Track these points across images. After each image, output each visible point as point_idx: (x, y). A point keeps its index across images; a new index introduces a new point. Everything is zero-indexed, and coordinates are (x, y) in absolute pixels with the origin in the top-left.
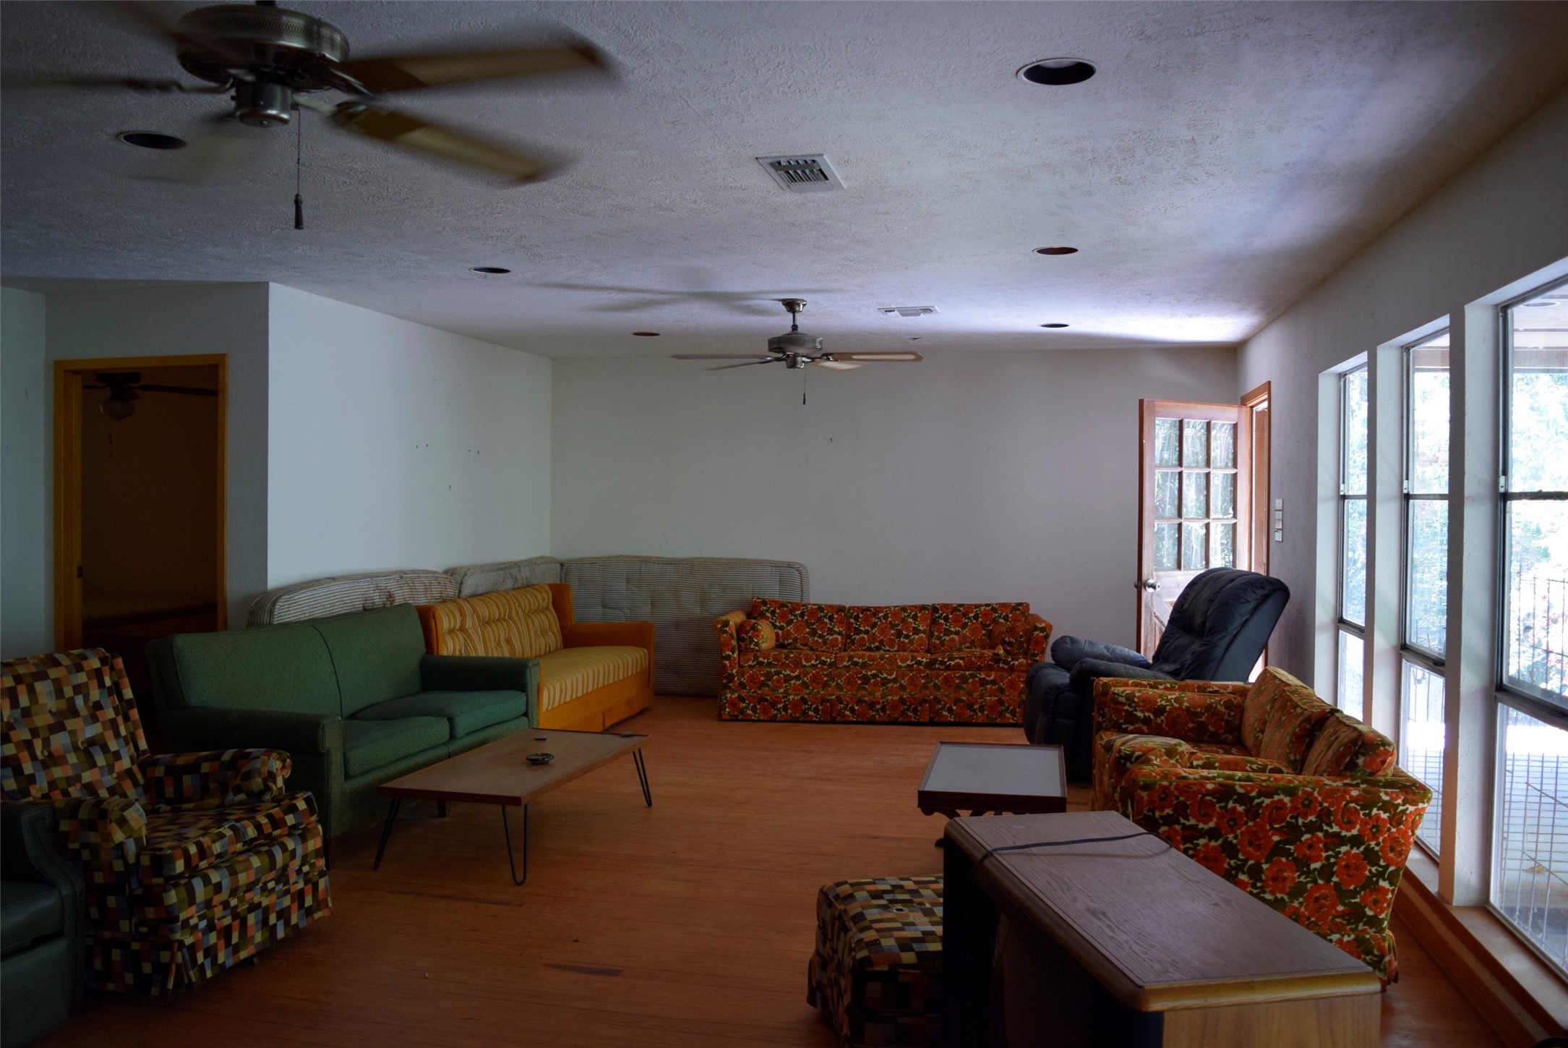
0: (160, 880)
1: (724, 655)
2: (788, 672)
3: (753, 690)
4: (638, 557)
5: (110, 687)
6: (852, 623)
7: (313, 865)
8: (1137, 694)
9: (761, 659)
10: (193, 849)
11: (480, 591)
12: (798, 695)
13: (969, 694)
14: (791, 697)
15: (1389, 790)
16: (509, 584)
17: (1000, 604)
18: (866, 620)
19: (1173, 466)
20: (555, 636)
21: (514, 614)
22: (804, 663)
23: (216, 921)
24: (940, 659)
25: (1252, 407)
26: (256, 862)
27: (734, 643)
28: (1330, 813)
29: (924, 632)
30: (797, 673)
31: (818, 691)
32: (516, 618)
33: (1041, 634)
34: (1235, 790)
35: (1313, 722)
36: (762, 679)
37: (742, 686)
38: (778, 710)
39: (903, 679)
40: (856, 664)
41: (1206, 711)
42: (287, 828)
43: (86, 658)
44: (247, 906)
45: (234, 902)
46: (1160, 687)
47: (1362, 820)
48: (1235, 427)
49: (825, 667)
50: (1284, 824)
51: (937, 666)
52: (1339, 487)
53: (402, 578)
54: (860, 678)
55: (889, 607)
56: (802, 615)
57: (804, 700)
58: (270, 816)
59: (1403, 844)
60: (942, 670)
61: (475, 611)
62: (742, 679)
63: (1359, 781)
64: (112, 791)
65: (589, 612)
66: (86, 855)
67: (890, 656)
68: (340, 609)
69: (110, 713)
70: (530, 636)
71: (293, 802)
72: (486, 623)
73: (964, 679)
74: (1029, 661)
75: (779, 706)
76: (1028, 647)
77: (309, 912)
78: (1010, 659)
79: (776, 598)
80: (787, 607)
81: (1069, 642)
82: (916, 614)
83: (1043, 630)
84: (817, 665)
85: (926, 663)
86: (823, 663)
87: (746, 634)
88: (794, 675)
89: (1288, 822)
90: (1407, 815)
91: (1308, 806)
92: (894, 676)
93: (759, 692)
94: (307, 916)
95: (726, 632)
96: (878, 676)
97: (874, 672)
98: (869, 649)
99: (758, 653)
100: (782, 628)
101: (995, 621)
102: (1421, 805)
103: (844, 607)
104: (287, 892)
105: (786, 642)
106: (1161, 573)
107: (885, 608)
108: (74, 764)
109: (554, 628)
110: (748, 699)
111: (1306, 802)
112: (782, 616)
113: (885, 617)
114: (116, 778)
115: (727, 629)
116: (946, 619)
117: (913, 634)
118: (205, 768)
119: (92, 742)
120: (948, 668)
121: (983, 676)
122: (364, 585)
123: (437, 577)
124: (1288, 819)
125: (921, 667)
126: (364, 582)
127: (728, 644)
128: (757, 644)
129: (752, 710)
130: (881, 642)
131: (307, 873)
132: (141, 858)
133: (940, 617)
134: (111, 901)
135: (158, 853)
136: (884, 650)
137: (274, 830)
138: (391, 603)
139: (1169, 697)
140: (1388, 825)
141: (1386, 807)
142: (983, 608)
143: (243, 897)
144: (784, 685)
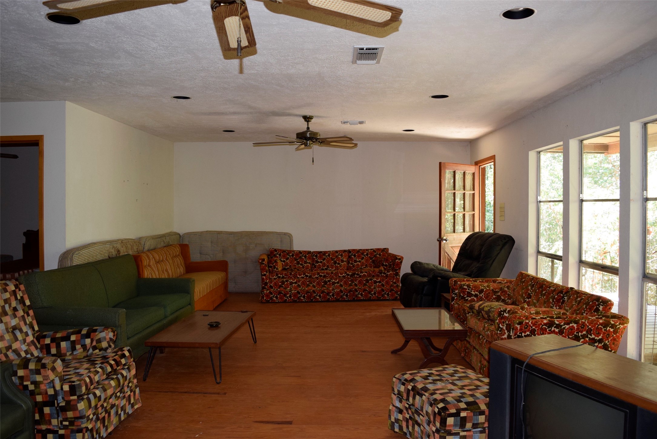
0: (75, 397)
1: (263, 274)
2: (291, 281)
3: (276, 289)
4: (216, 231)
5: (20, 299)
6: (315, 259)
7: (133, 382)
8: (471, 285)
9: (279, 275)
10: (88, 380)
11: (152, 247)
12: (296, 290)
13: (369, 287)
14: (293, 291)
15: (613, 319)
16: (162, 244)
17: (376, 249)
18: (320, 257)
19: (451, 190)
20: (183, 268)
21: (168, 258)
22: (298, 276)
23: (99, 415)
24: (357, 273)
25: (480, 166)
26: (113, 383)
27: (267, 268)
28: (591, 330)
29: (346, 261)
30: (295, 281)
31: (305, 288)
32: (169, 260)
33: (399, 261)
34: (555, 323)
35: (564, 293)
36: (280, 284)
37: (271, 287)
38: (287, 297)
39: (342, 282)
40: (321, 276)
41: (500, 290)
42: (122, 366)
43: (8, 285)
44: (110, 406)
45: (105, 405)
46: (478, 281)
47: (603, 332)
48: (474, 174)
49: (308, 278)
50: (573, 336)
51: (356, 276)
52: (537, 198)
53: (122, 242)
54: (323, 282)
55: (330, 251)
56: (293, 255)
57: (298, 293)
58: (114, 360)
59: (617, 341)
60: (358, 277)
61: (154, 257)
62: (271, 284)
63: (601, 316)
64: (26, 352)
65: (195, 257)
66: (31, 387)
67: (335, 272)
68: (99, 258)
69: (21, 313)
70: (174, 268)
71: (123, 352)
72: (158, 262)
73: (367, 281)
74: (394, 273)
75: (288, 296)
76: (393, 266)
77: (133, 406)
78: (386, 272)
79: (280, 248)
80: (286, 252)
81: (418, 264)
82: (342, 254)
83: (399, 259)
84: (304, 277)
85: (351, 274)
86: (307, 276)
87: (272, 265)
88: (294, 282)
89: (575, 335)
90: (620, 329)
91: (583, 328)
92: (337, 281)
93: (279, 290)
94: (132, 408)
95: (263, 264)
96: (331, 281)
97: (329, 279)
98: (323, 269)
99: (278, 273)
100: (284, 261)
101: (375, 256)
102: (625, 325)
103: (311, 252)
104: (124, 397)
105: (286, 267)
106: (448, 234)
107: (329, 251)
108: (8, 340)
109: (183, 264)
110: (274, 293)
111: (583, 326)
112: (284, 256)
113: (329, 255)
114: (27, 345)
115: (264, 262)
116: (355, 256)
117: (341, 262)
118: (73, 338)
119: (14, 328)
120: (360, 276)
121: (375, 279)
122: (108, 246)
123: (135, 242)
124: (575, 333)
125: (349, 277)
126: (108, 245)
127: (264, 269)
128: (277, 269)
129: (275, 297)
130: (328, 266)
131: (131, 387)
132: (64, 386)
133: (352, 255)
134: (47, 410)
135: (73, 384)
136: (329, 270)
137: (117, 367)
138: (119, 254)
139: (484, 285)
140: (613, 334)
141: (613, 326)
142: (370, 251)
143: (109, 402)
144: (290, 286)
